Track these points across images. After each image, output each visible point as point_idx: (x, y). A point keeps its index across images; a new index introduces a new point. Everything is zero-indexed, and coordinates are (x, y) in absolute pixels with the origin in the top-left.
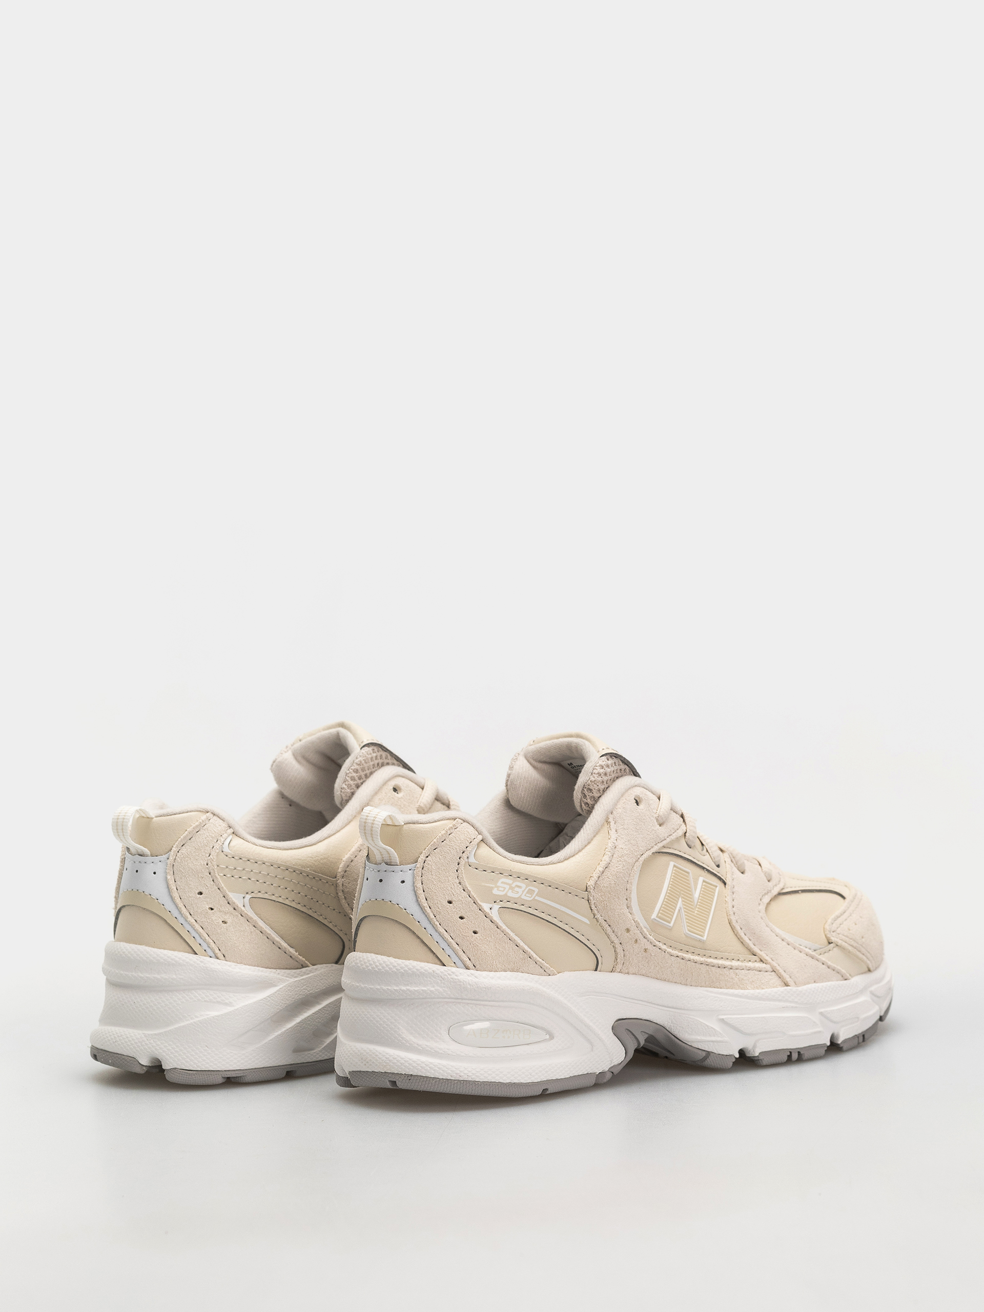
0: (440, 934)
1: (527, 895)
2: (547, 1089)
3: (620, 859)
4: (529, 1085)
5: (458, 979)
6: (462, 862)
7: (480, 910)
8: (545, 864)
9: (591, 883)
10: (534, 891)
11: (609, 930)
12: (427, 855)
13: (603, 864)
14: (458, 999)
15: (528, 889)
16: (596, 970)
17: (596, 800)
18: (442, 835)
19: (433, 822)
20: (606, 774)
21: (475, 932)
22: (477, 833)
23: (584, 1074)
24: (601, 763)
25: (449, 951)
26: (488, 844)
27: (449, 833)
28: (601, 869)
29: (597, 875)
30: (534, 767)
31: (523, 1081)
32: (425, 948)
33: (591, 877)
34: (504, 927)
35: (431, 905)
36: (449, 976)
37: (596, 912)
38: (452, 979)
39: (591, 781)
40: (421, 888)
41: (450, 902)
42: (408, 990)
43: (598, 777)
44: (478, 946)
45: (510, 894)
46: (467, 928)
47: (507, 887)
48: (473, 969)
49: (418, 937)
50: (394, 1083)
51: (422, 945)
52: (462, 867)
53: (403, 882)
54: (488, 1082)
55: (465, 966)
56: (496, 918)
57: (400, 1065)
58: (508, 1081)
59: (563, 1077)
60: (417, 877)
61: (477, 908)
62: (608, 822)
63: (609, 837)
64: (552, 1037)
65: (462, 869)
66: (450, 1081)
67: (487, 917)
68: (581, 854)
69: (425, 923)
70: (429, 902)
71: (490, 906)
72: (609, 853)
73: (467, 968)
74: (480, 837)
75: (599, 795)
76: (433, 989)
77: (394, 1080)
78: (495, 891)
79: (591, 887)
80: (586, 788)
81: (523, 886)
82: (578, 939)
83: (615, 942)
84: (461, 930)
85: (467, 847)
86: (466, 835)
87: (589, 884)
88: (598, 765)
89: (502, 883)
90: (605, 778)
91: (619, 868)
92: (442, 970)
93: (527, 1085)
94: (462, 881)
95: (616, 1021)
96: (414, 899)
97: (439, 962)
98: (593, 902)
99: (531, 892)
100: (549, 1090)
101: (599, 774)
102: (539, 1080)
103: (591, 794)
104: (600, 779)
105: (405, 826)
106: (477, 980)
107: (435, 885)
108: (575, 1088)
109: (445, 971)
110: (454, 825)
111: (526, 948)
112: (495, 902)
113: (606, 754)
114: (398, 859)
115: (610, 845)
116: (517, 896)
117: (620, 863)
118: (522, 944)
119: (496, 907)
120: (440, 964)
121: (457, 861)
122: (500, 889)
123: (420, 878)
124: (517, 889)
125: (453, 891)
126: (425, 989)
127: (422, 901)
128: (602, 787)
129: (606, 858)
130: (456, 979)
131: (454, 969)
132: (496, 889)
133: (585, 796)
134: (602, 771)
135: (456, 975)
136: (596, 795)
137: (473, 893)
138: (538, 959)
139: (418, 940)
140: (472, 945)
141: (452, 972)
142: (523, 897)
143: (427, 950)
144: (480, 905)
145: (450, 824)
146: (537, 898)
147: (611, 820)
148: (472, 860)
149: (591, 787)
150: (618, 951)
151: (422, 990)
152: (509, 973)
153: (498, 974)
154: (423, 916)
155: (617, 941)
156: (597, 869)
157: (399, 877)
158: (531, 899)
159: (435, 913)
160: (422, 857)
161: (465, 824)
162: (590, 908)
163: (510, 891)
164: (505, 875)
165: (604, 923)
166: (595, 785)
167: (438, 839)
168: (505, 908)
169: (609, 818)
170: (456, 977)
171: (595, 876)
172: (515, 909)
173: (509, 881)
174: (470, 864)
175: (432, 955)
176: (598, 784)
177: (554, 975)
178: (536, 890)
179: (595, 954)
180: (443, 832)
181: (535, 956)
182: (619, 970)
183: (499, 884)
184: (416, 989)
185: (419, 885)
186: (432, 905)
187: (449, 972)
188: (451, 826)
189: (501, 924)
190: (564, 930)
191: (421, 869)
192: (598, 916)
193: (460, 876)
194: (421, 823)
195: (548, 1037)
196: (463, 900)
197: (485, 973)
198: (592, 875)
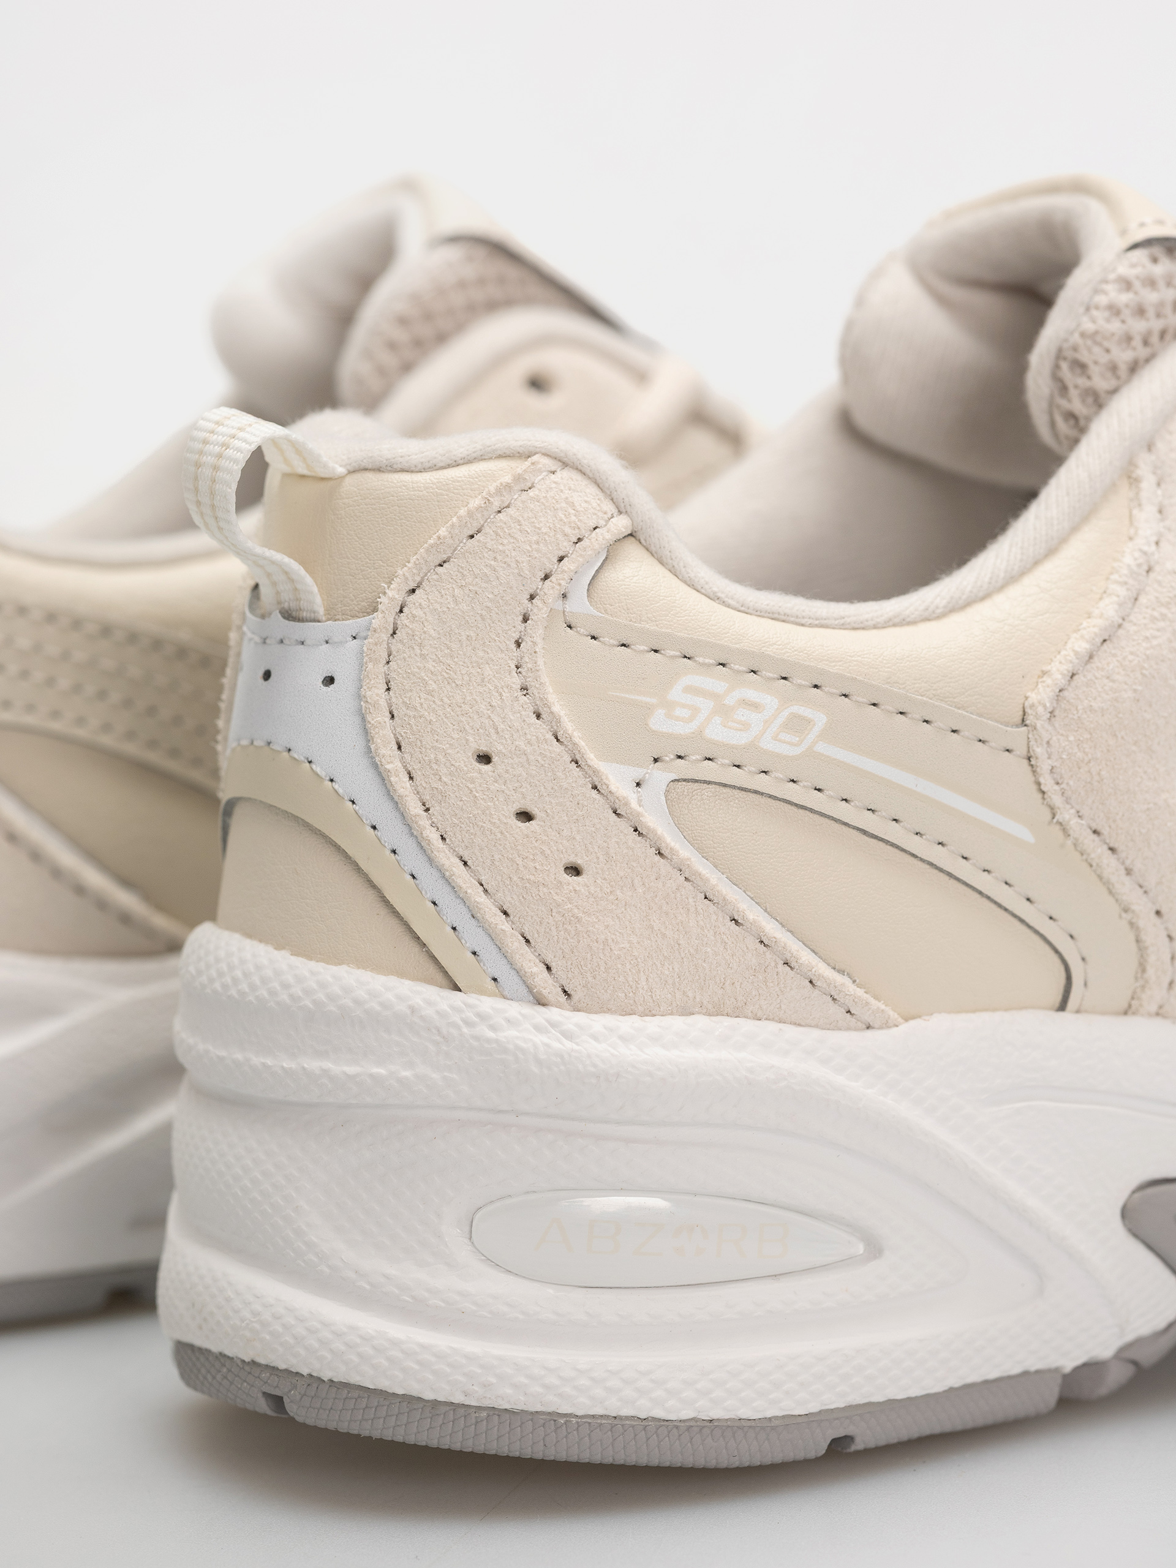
0: (441, 870)
1: (782, 736)
2: (848, 1439)
3: (1164, 610)
4: (773, 1428)
5: (497, 1041)
6: (539, 611)
7: (595, 787)
8: (871, 623)
9: (1040, 696)
10: (809, 721)
11: (1110, 865)
12: (412, 585)
13: (1092, 627)
14: (500, 1112)
15: (786, 713)
16: (1062, 1007)
17: (1098, 401)
18: (470, 514)
19: (449, 466)
20: (1140, 311)
21: (574, 870)
22: (609, 507)
23: (1010, 1377)
24: (1123, 270)
25: (473, 937)
26: (653, 549)
27: (496, 504)
28: (1082, 646)
29: (1066, 668)
30: (941, 300)
31: (745, 1413)
32: (393, 922)
33: (1044, 673)
34: (684, 851)
35: (415, 767)
36: (465, 1030)
37: (1057, 800)
38: (477, 1038)
39: (1083, 335)
40: (383, 703)
41: (485, 759)
42: (325, 1072)
43: (1108, 320)
44: (579, 920)
45: (718, 732)
46: (543, 852)
47: (706, 706)
48: (559, 1006)
49: (373, 886)
50: (277, 1402)
51: (383, 911)
52: (536, 632)
53: (330, 681)
54: (607, 1417)
55: (530, 990)
56: (656, 821)
57: (292, 1341)
58: (686, 1414)
59: (915, 1392)
60: (370, 665)
61: (582, 781)
62: (1133, 480)
63: (1132, 531)
64: (874, 1250)
65: (539, 640)
66: (462, 1411)
67: (618, 815)
68: (1014, 591)
69: (393, 833)
70: (407, 756)
71: (637, 773)
72: (1122, 592)
73: (541, 1002)
74: (621, 524)
75: (1113, 383)
76: (406, 1073)
77: (278, 1393)
78: (658, 722)
79: (1040, 709)
80: (1065, 359)
81: (769, 701)
82: (988, 898)
83: (1134, 907)
84: (519, 861)
85: (561, 559)
86: (561, 515)
87: (1033, 697)
88: (1112, 276)
89: (688, 689)
90: (1138, 327)
91: (1155, 642)
92: (444, 1006)
93: (763, 1428)
94: (530, 682)
95: (1134, 1192)
96: (360, 743)
97: (439, 977)
98: (1044, 766)
99: (796, 724)
100: (858, 1440)
101: (1114, 311)
102: (813, 1407)
103: (1082, 382)
104: (1115, 326)
105: (349, 481)
106: (569, 1045)
107: (430, 693)
108: (970, 1425)
109: (452, 1008)
110: (518, 478)
111: (771, 929)
112: (656, 760)
113: (1148, 243)
114: (318, 600)
115: (1128, 560)
116: (740, 739)
117: (1162, 624)
118: (752, 913)
119: (660, 777)
120: (444, 981)
121: (519, 611)
122: (678, 712)
123: (382, 668)
124: (742, 714)
125: (496, 719)
126: (381, 1071)
127: (382, 751)
128: (1123, 356)
129: (1108, 609)
130: (489, 1041)
131: (487, 1004)
132: (660, 712)
133: (1063, 389)
134: (1124, 298)
135: (493, 1028)
136: (1101, 383)
137: (569, 726)
138: (823, 970)
139: (371, 895)
140: (559, 918)
141: (478, 1015)
142: (768, 744)
143: (399, 929)
144: (596, 772)
145: (504, 471)
146: (822, 748)
147: (1144, 470)
148: (579, 605)
149: (1084, 357)
150: (1148, 939)
151: (372, 1076)
152: (700, 1022)
153: (653, 1025)
154: (387, 806)
155: (1142, 907)
156: (1069, 645)
157: (319, 662)
158: (797, 751)
159: (427, 798)
160: (394, 593)
161: (565, 476)
162: (1034, 787)
163: (717, 720)
164: (703, 665)
165: (1090, 842)
166: (1097, 350)
167: (453, 525)
168: (696, 781)
169: (1136, 466)
170: (490, 1034)
171: (1058, 669)
172: (734, 787)
173: (715, 683)
174: (569, 619)
175: (415, 949)
176: (1106, 344)
177: (887, 1025)
178: (820, 720)
179: (1056, 951)
180: (476, 502)
181: (805, 957)
182: (1154, 1008)
183: (676, 693)
184: (351, 1070)
185: (376, 693)
186: (417, 766)
187: (470, 1015)
188: (507, 479)
189: (671, 840)
190: (931, 864)
191: (385, 636)
192: (1066, 815)
193: (528, 665)
194: (403, 470)
195: (860, 1248)
196: (529, 749)
197: (599, 1022)
198: (1046, 668)
